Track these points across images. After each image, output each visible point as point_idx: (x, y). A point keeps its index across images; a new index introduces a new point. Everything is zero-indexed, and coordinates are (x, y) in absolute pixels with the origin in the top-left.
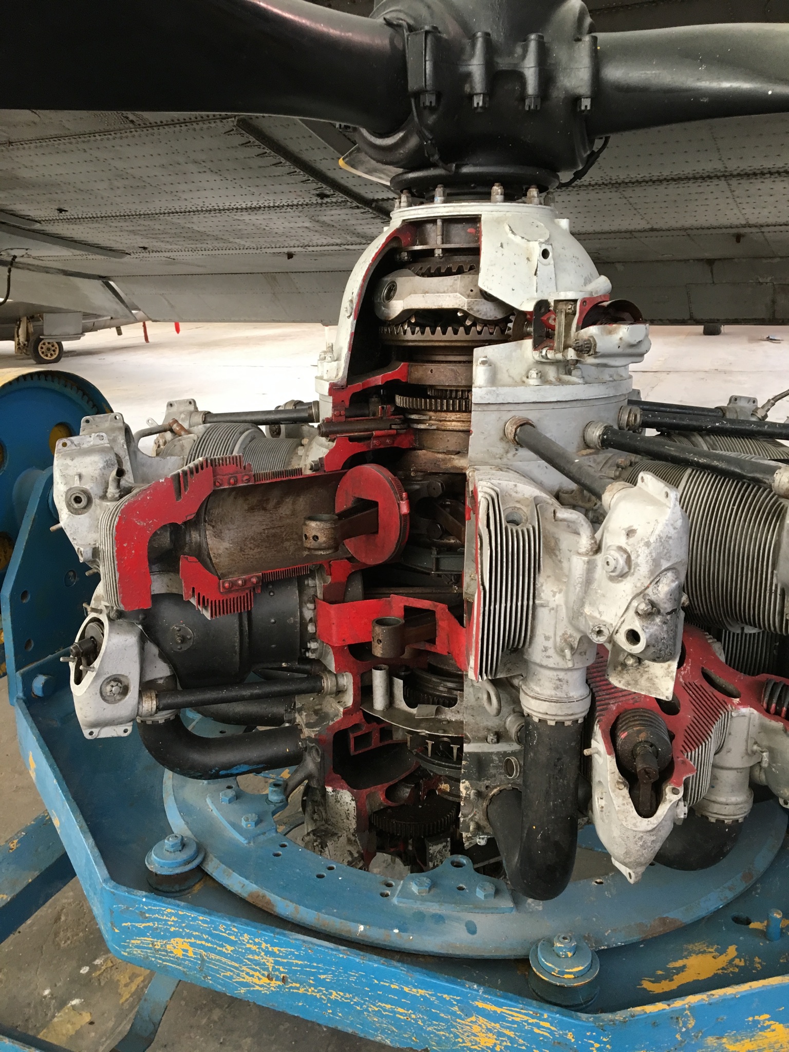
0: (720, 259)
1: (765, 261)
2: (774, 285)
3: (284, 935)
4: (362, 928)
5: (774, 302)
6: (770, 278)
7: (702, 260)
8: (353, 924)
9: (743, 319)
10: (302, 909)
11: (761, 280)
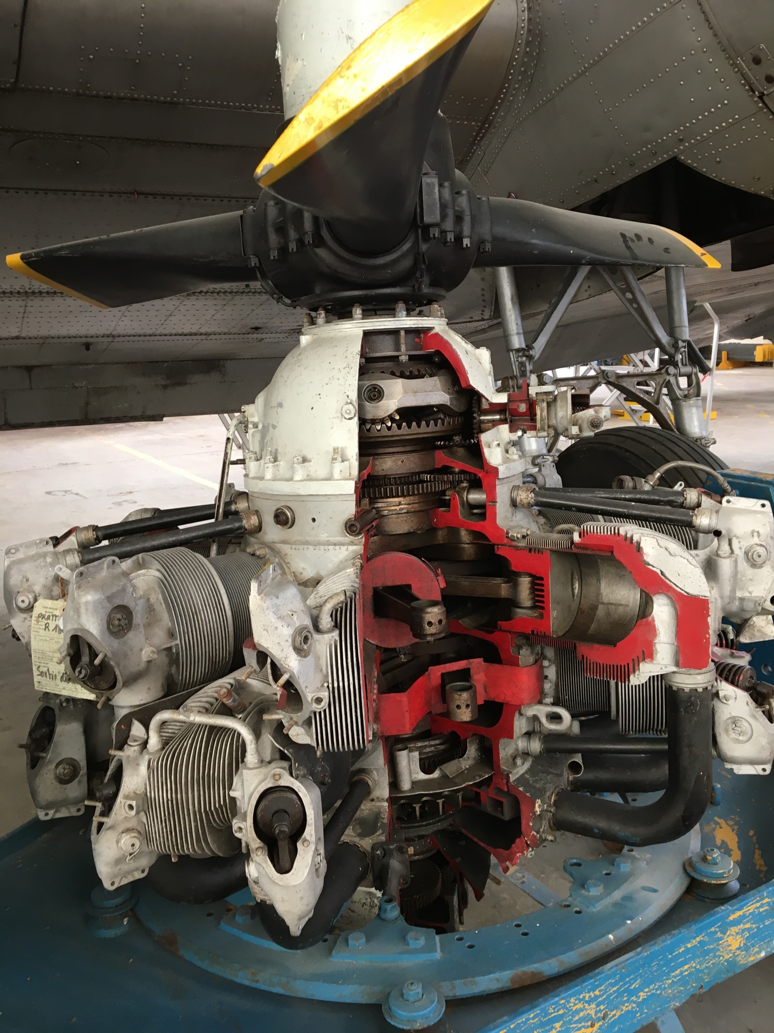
0: (39, 366)
1: (81, 367)
2: (88, 389)
3: (598, 974)
4: (611, 936)
5: (87, 404)
6: (85, 383)
7: (20, 367)
8: (603, 939)
9: (58, 422)
10: (563, 958)
11: (76, 385)
